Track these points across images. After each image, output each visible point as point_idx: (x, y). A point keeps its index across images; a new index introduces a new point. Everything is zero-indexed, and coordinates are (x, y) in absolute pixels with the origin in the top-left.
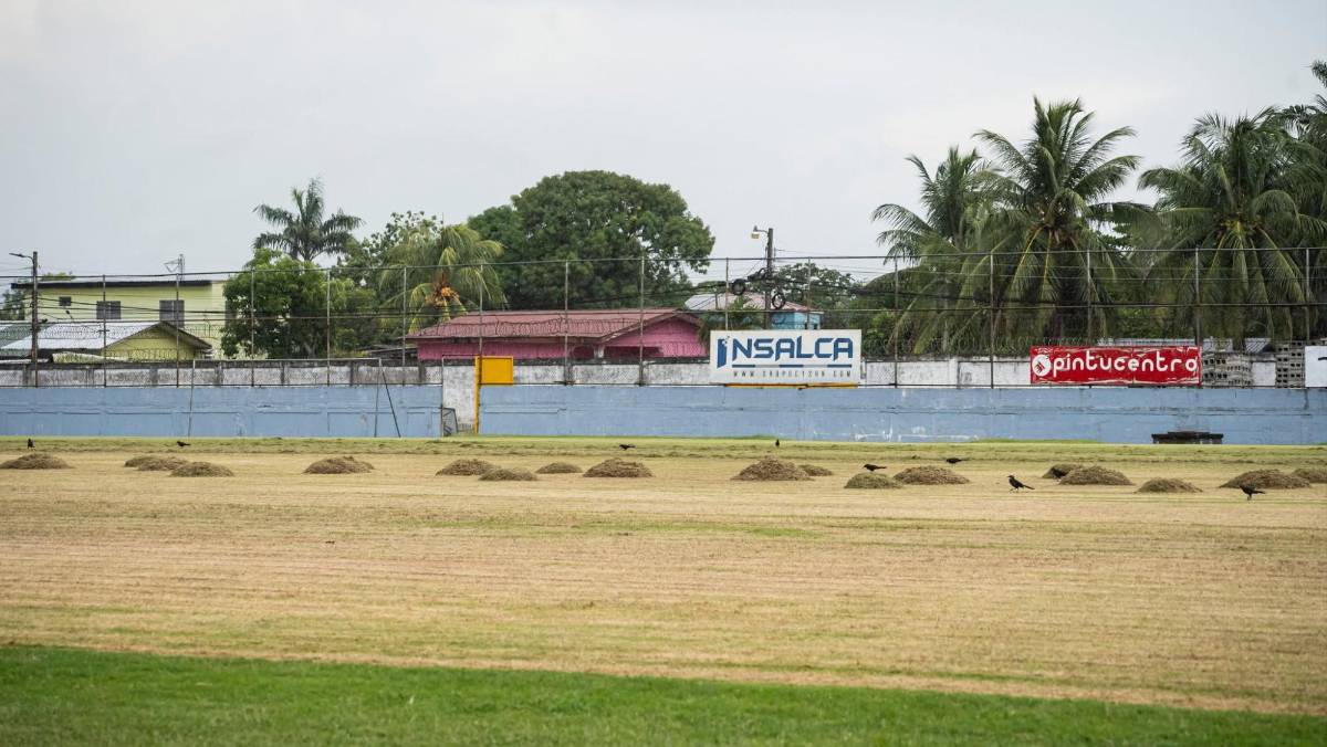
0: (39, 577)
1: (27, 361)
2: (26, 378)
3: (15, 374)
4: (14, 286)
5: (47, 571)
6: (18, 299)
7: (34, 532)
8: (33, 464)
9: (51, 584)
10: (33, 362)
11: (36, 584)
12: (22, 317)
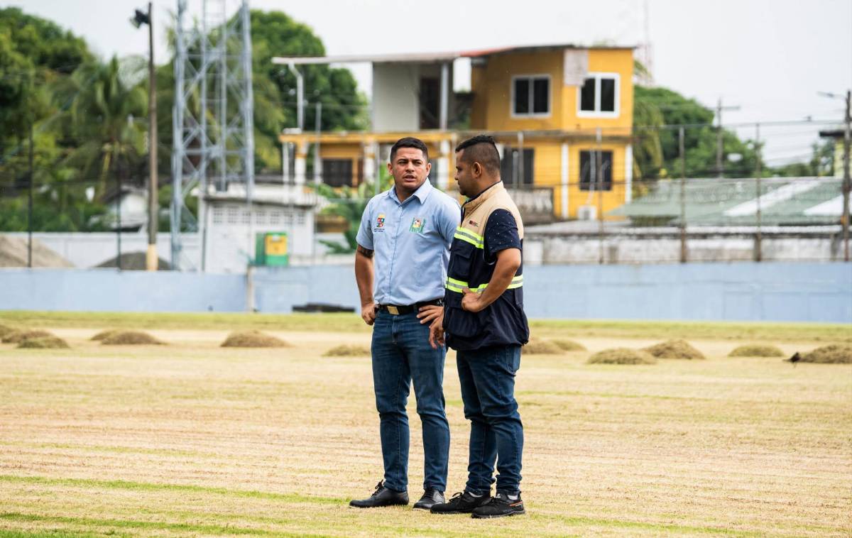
0: (821, 501)
1: (837, 229)
2: (834, 250)
3: (820, 246)
4: (823, 134)
5: (832, 494)
6: (828, 151)
7: (822, 444)
8: (832, 358)
9: (836, 511)
10: (845, 229)
11: (817, 510)
12: (831, 173)
